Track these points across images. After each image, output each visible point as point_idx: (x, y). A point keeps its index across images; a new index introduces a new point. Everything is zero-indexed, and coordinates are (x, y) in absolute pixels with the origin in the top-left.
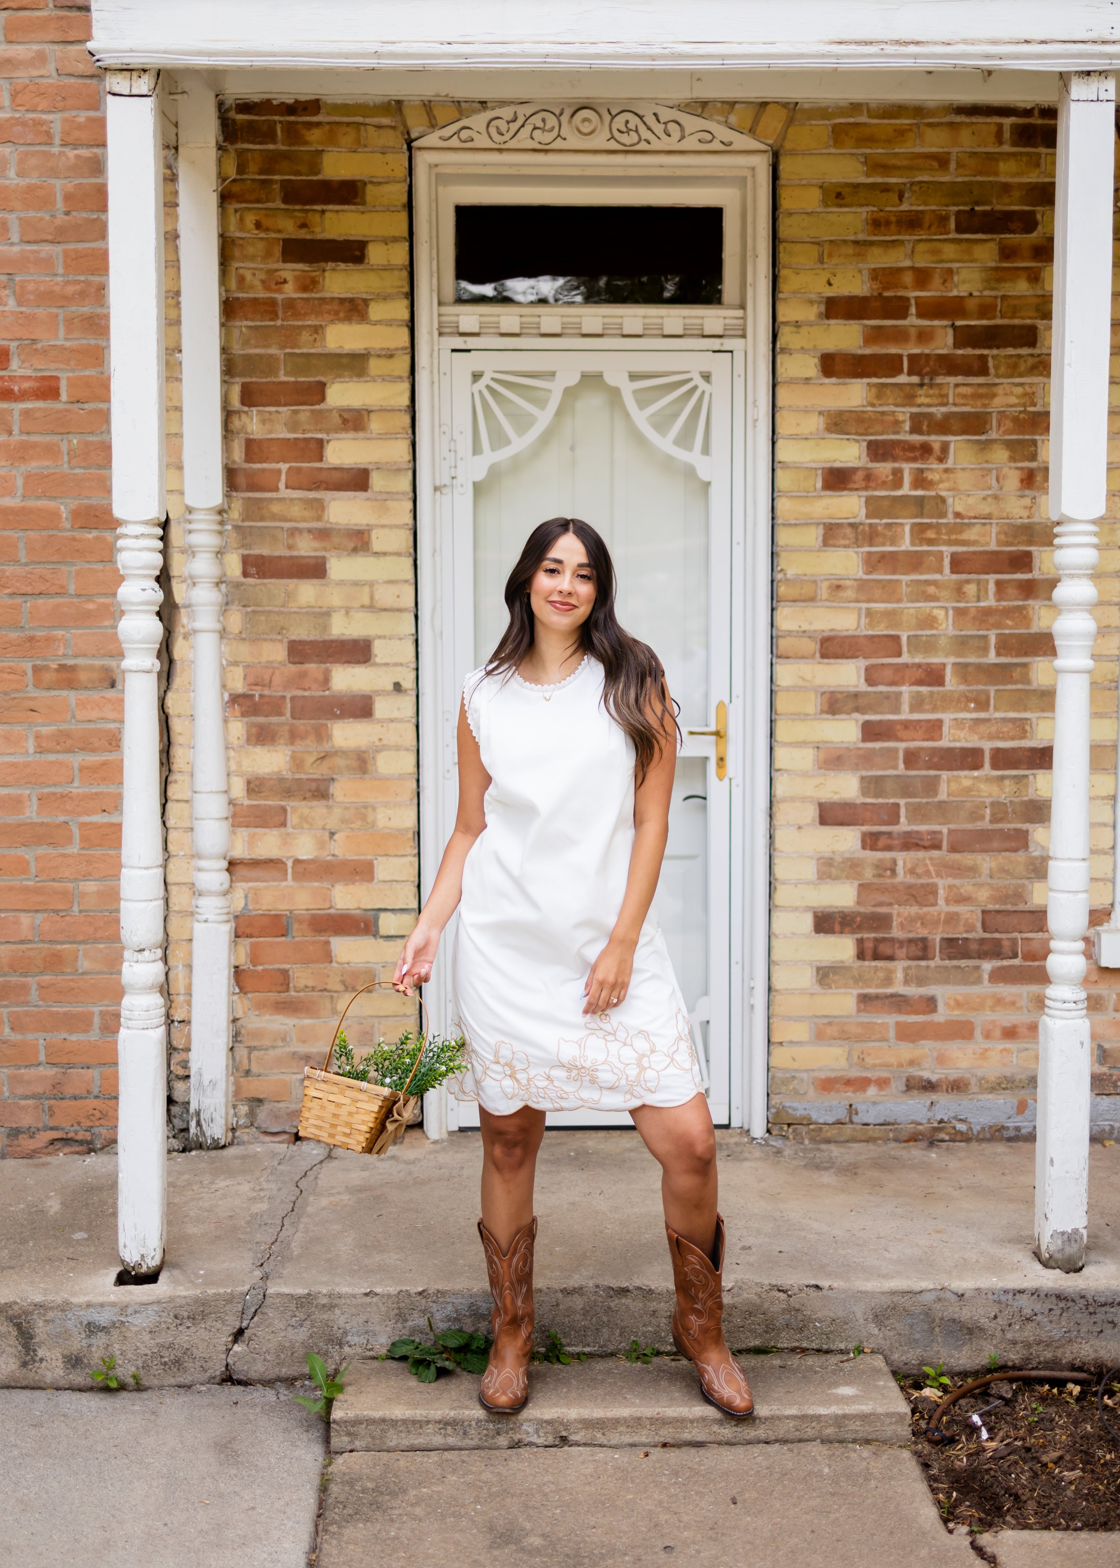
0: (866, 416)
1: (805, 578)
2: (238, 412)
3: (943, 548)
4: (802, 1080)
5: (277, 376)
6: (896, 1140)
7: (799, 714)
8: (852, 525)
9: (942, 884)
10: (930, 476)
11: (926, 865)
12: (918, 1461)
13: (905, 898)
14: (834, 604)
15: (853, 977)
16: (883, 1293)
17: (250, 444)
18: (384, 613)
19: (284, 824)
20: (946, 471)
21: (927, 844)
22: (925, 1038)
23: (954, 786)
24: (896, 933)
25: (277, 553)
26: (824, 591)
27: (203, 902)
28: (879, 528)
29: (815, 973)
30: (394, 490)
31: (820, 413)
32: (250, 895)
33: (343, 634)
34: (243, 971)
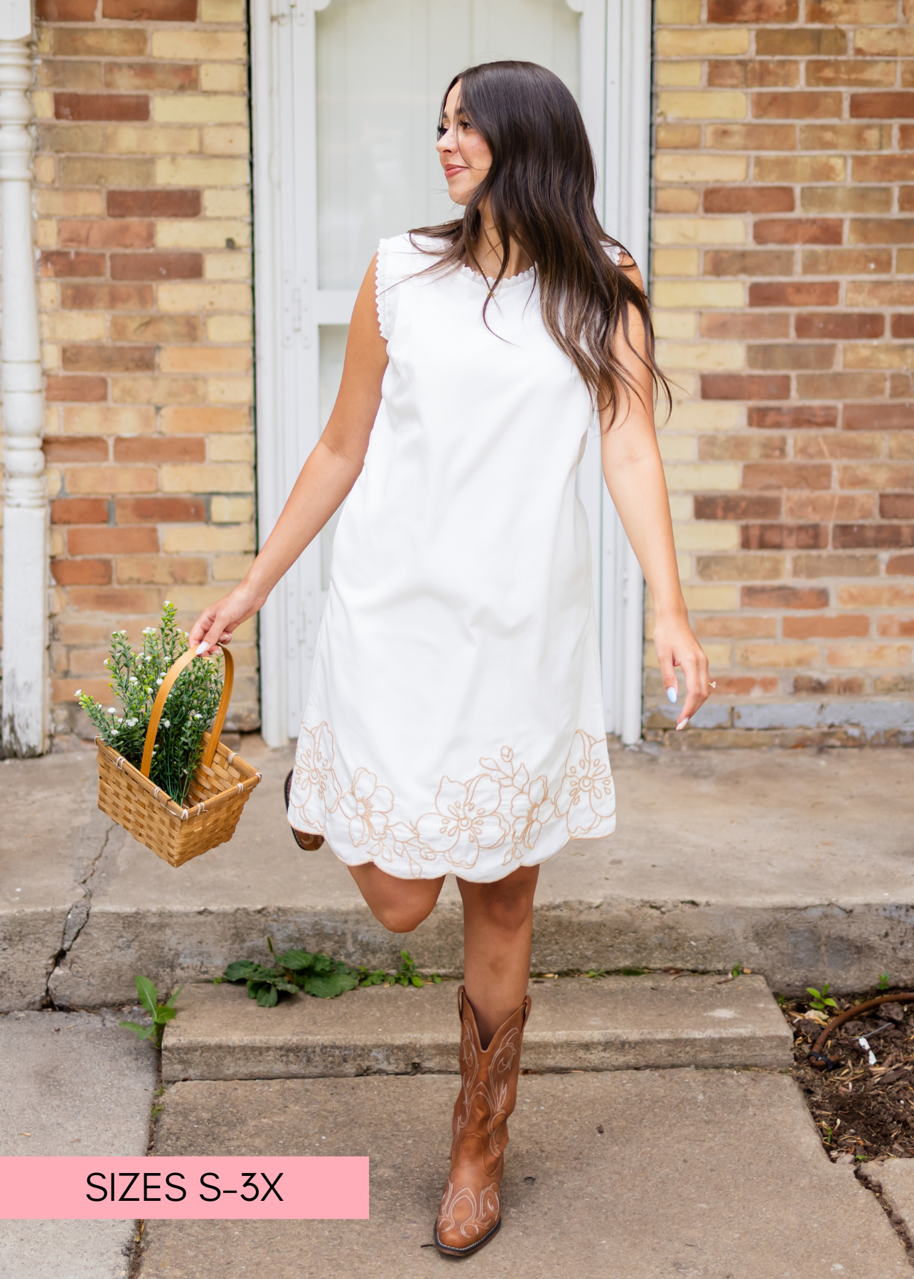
1: (689, 122)
3: (844, 89)
6: (783, 746)
7: (681, 276)
8: (742, 63)
9: (837, 466)
10: (829, 6)
11: (819, 444)
12: (800, 1087)
13: (797, 480)
14: (720, 152)
15: (738, 568)
16: (765, 910)
18: (215, 161)
19: (104, 398)
21: (820, 420)
22: (816, 635)
23: (851, 357)
24: (785, 519)
25: (93, 92)
26: (708, 137)
27: (15, 484)
28: (771, 66)
29: (695, 562)
30: (226, 20)
32: (68, 478)
33: (169, 184)
34: (61, 561)
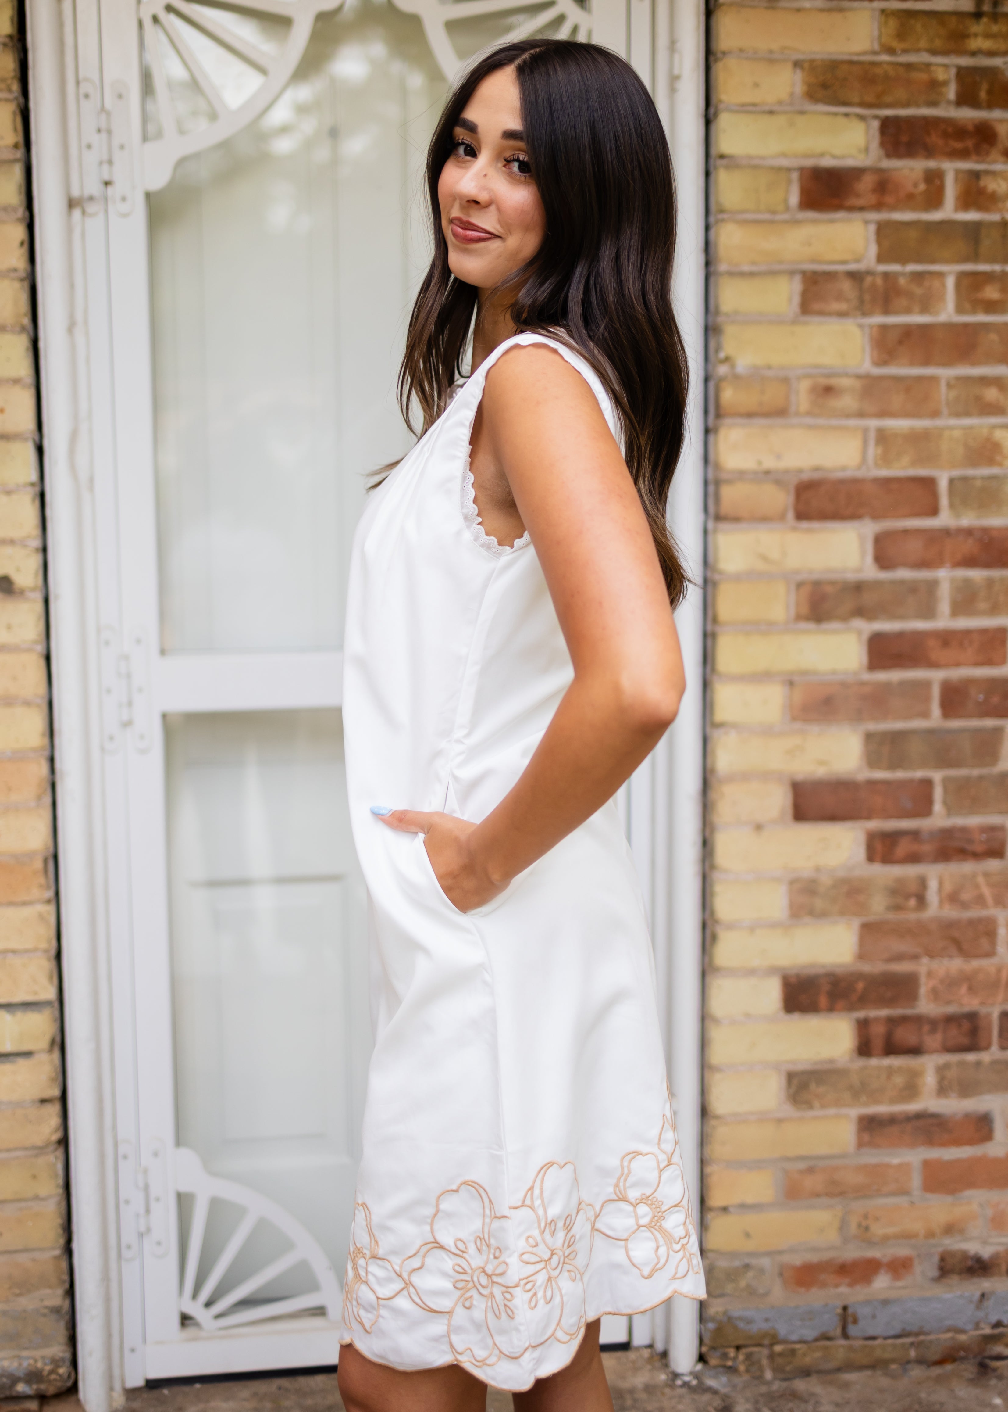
0: (878, 71)
1: (770, 373)
4: (762, 1271)
6: (921, 1361)
7: (758, 623)
8: (854, 277)
9: (1004, 918)
10: (992, 185)
11: (977, 886)
13: (942, 944)
14: (821, 421)
15: (851, 1087)
21: (979, 848)
22: (972, 1185)
24: (925, 1006)
26: (800, 397)
28: (902, 281)
29: (783, 1081)
31: (797, 64)
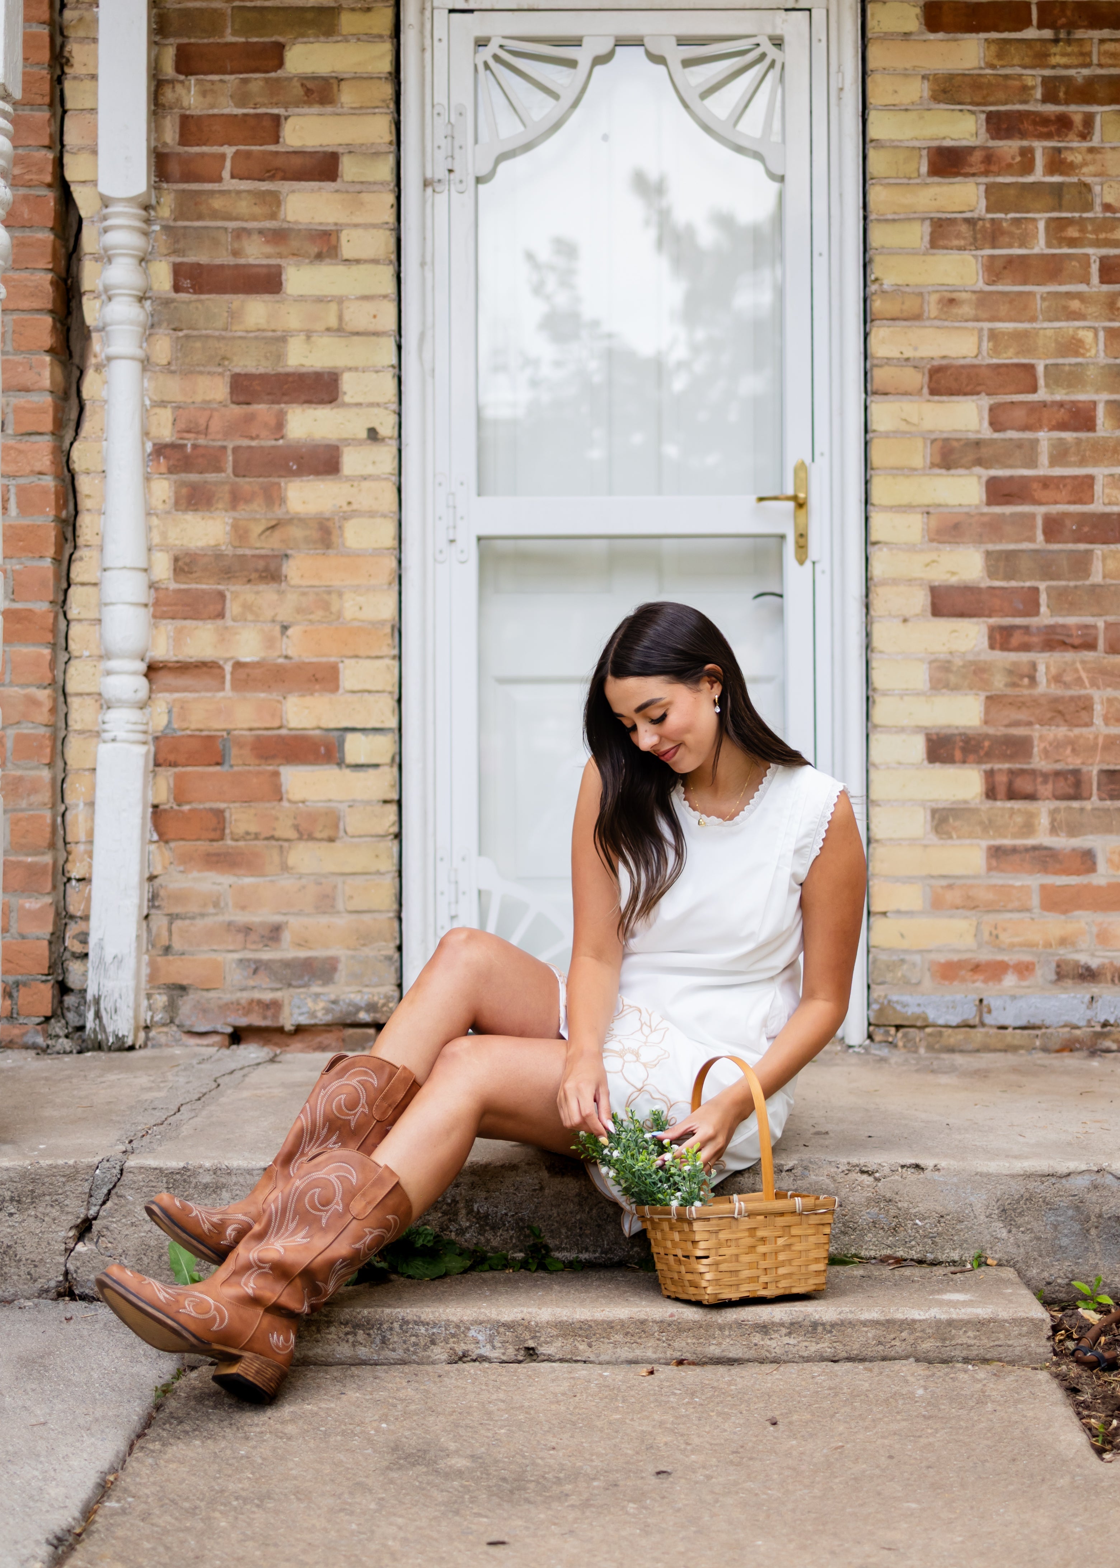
0: (985, 80)
1: (907, 289)
2: (172, 82)
3: (1090, 251)
4: (914, 965)
5: (222, 36)
6: (1043, 1049)
7: (902, 469)
8: (969, 221)
9: (1099, 696)
10: (1070, 157)
11: (1076, 671)
12: (1061, 1386)
13: (1049, 715)
14: (946, 323)
15: (981, 823)
16: (1013, 1176)
17: (185, 120)
18: (356, 338)
19: (221, 615)
20: (1091, 150)
21: (1077, 641)
22: (1080, 907)
23: (1111, 565)
24: (1038, 762)
25: (218, 261)
26: (932, 307)
27: (113, 716)
28: (1005, 224)
29: (929, 817)
30: (371, 179)
31: (924, 77)
32: (175, 710)
33: (303, 366)
34: (165, 810)
